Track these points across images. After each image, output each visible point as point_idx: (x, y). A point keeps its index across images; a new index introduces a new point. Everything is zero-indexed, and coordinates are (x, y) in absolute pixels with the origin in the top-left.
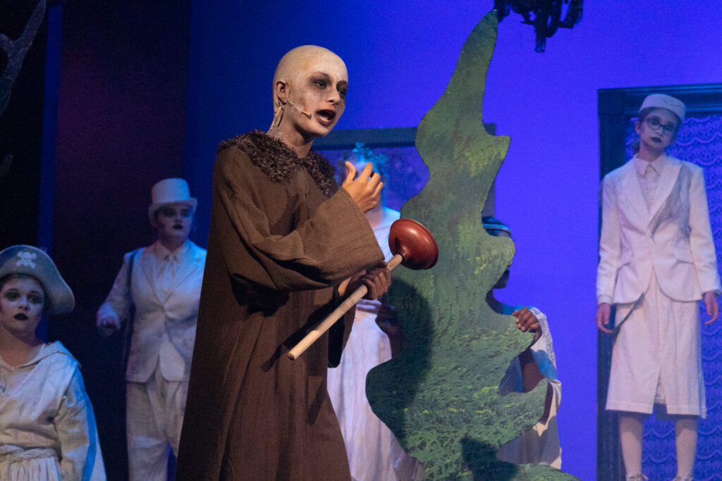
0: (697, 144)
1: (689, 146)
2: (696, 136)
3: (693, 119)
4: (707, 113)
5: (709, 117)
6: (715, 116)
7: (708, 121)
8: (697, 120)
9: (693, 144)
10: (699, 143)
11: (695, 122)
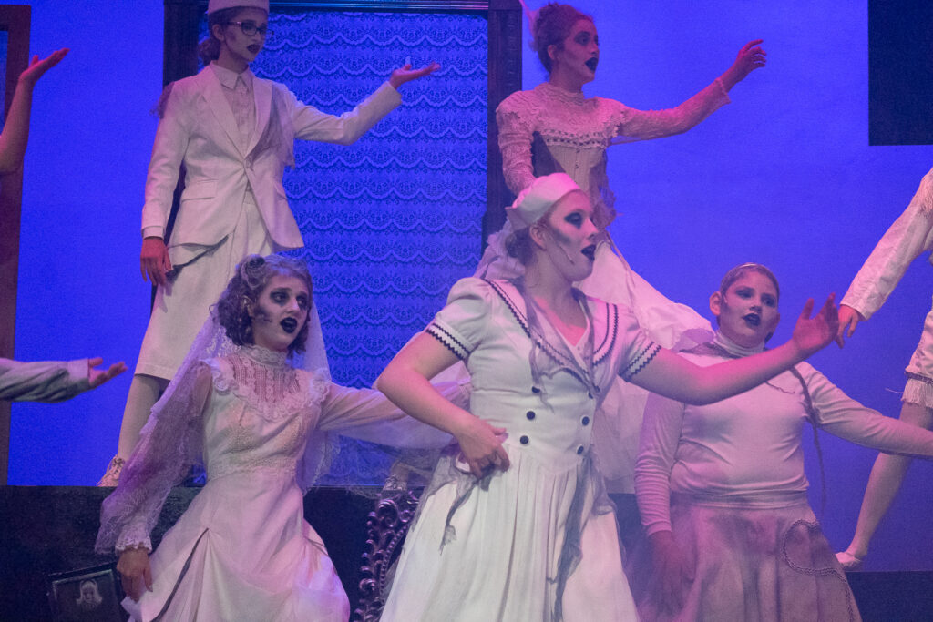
0: (288, 49)
1: (278, 50)
2: (287, 38)
3: (285, 16)
4: (301, 10)
5: (305, 15)
6: (311, 14)
7: (303, 19)
8: (289, 17)
9: (283, 48)
10: (290, 47)
11: (287, 20)
